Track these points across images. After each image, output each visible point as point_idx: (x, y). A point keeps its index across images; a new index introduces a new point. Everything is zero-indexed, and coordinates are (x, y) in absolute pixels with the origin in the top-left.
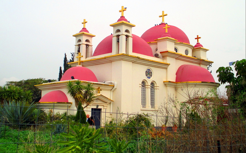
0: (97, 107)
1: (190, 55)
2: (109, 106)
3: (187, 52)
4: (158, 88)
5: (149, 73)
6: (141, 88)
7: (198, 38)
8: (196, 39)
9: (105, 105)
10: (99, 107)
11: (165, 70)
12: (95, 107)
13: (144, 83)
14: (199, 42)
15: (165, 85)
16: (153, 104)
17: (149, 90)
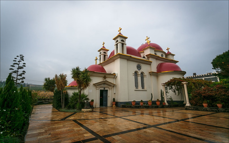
0: (104, 89)
1: (164, 57)
2: (113, 88)
3: (162, 55)
4: (145, 76)
5: (139, 67)
6: (134, 76)
7: (168, 49)
8: (167, 50)
9: (110, 87)
10: (106, 89)
11: (149, 66)
12: (103, 89)
13: (136, 73)
14: (169, 51)
15: (150, 74)
16: (143, 86)
17: (140, 77)
